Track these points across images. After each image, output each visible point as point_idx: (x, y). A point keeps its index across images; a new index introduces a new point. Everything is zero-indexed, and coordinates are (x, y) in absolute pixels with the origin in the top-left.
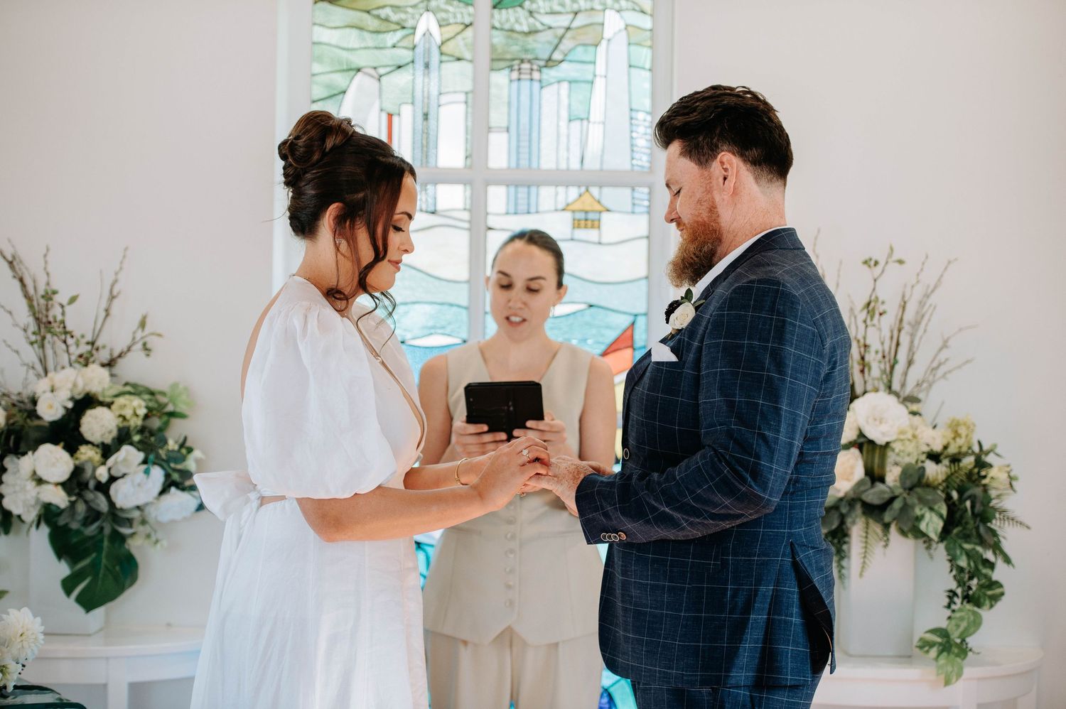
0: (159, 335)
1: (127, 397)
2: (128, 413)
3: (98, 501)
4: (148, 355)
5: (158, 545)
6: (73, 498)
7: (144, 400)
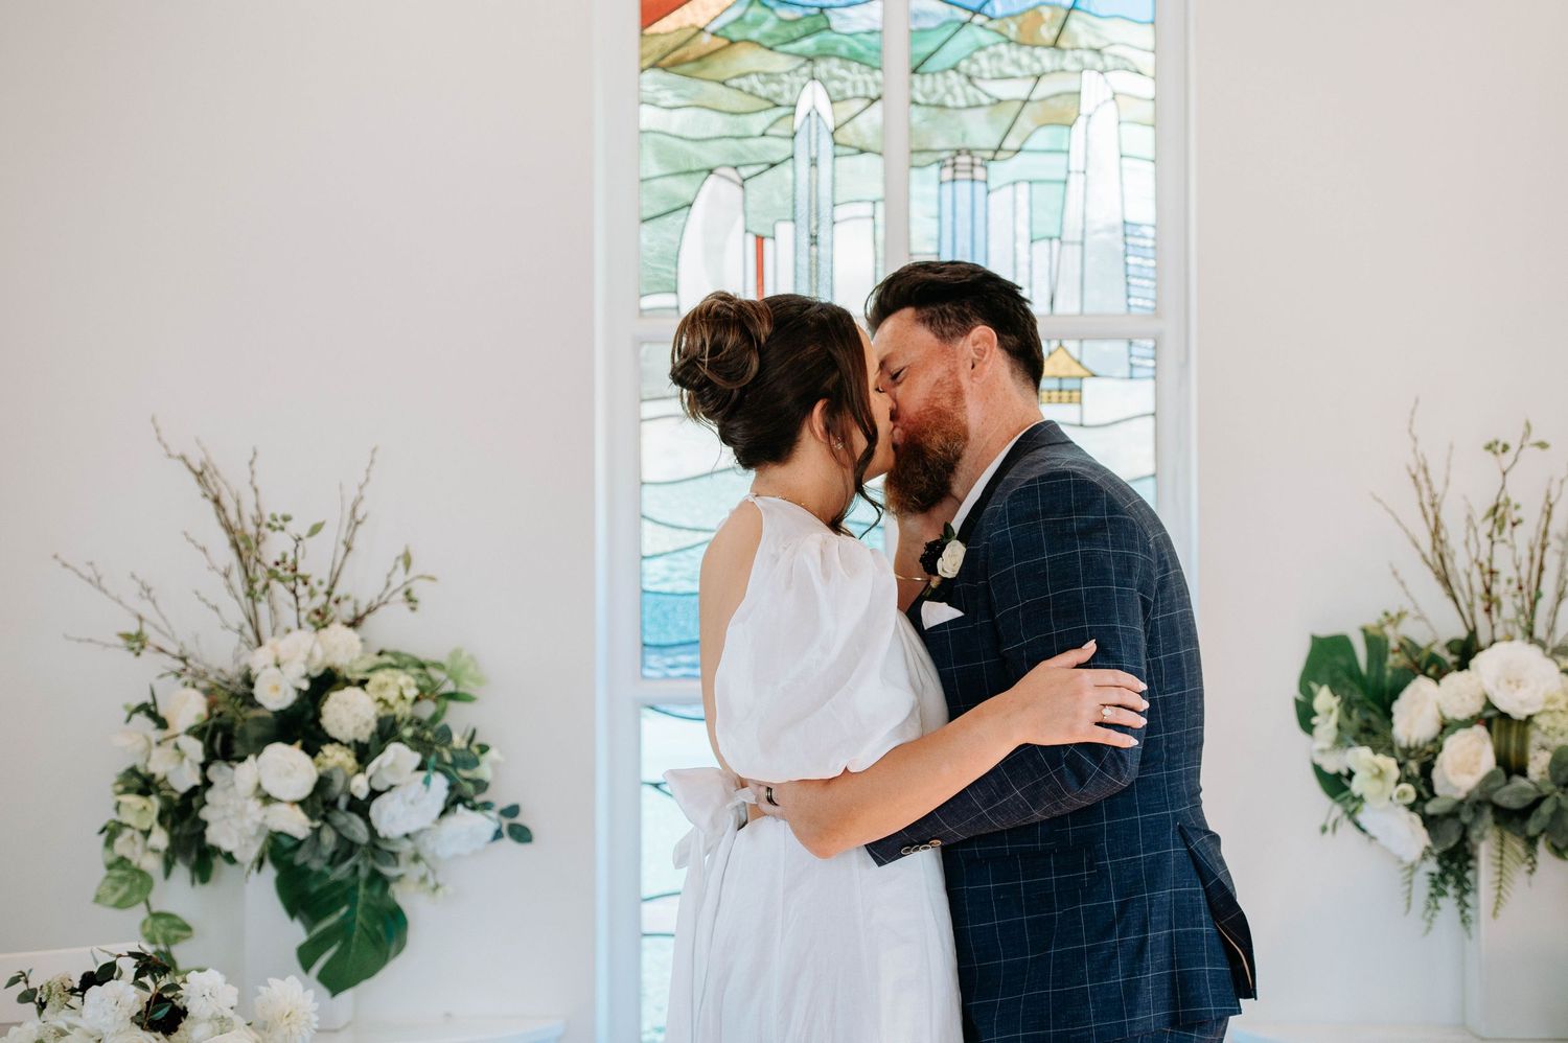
0: (432, 579)
1: (389, 671)
2: (391, 695)
3: (352, 827)
4: (413, 609)
5: (440, 892)
6: (317, 824)
7: (413, 676)
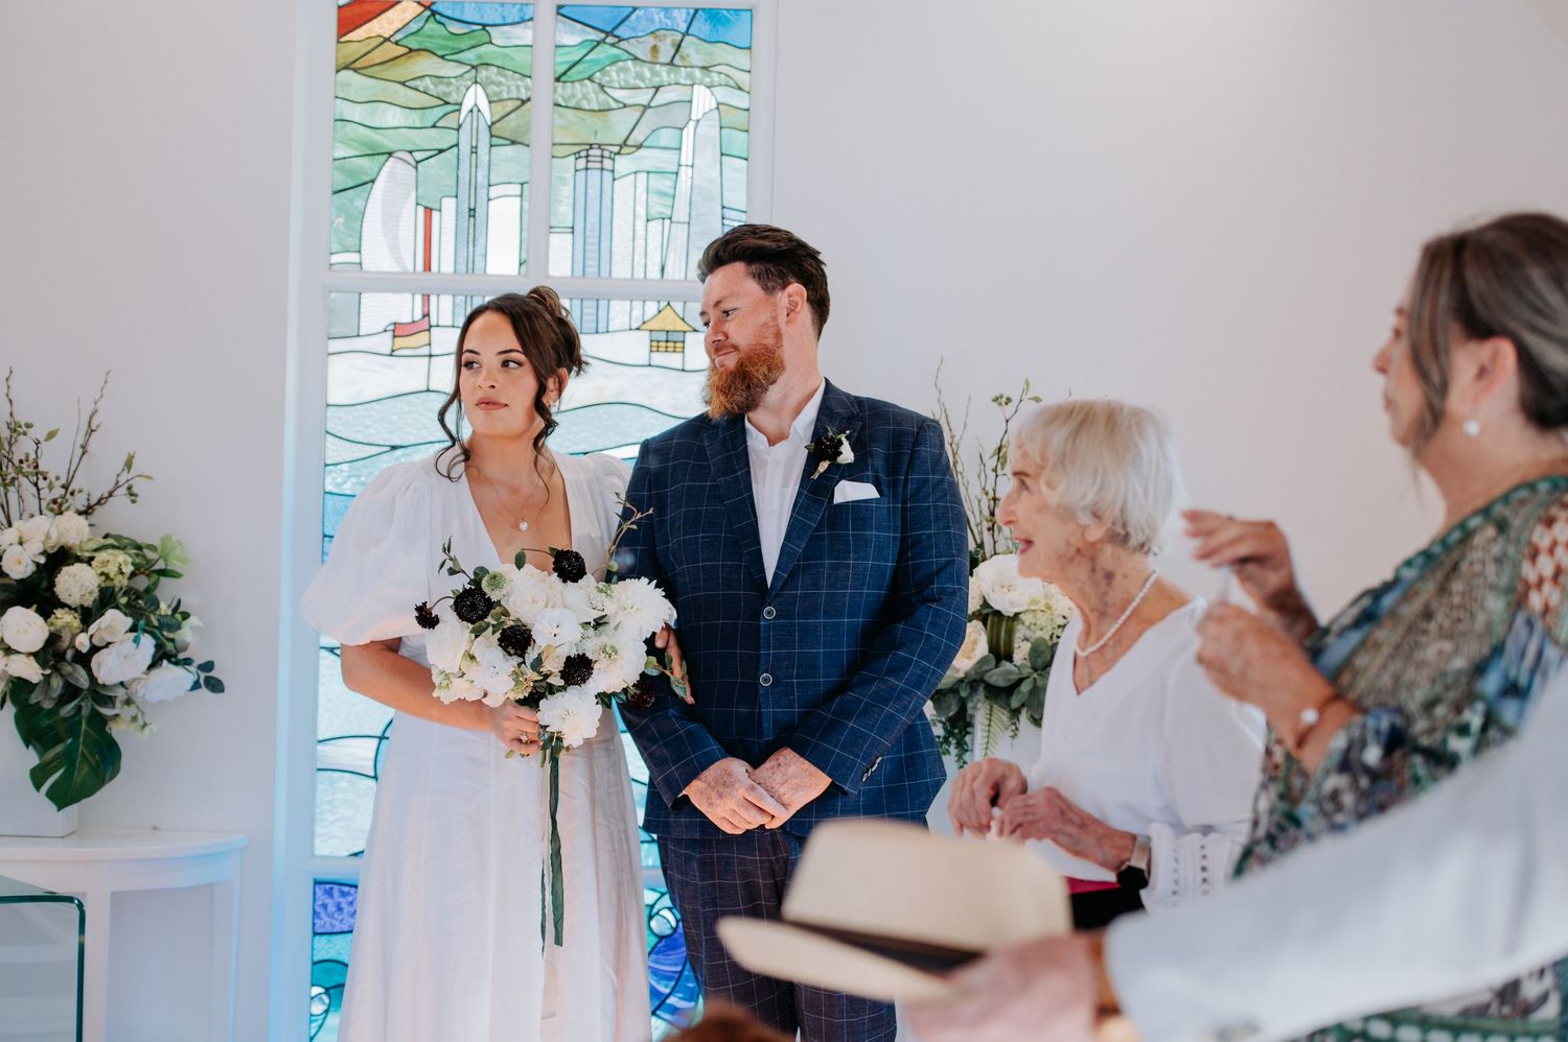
0: (149, 478)
1: (110, 551)
2: (112, 570)
3: (76, 675)
4: (133, 502)
5: (147, 729)
6: (48, 672)
7: (130, 555)
